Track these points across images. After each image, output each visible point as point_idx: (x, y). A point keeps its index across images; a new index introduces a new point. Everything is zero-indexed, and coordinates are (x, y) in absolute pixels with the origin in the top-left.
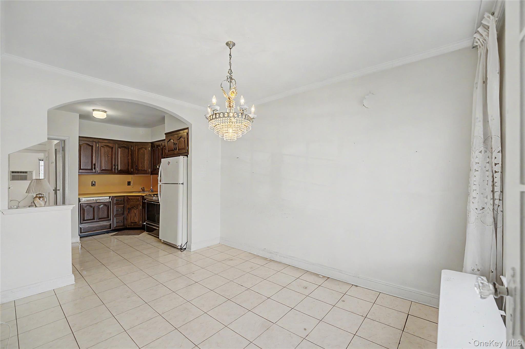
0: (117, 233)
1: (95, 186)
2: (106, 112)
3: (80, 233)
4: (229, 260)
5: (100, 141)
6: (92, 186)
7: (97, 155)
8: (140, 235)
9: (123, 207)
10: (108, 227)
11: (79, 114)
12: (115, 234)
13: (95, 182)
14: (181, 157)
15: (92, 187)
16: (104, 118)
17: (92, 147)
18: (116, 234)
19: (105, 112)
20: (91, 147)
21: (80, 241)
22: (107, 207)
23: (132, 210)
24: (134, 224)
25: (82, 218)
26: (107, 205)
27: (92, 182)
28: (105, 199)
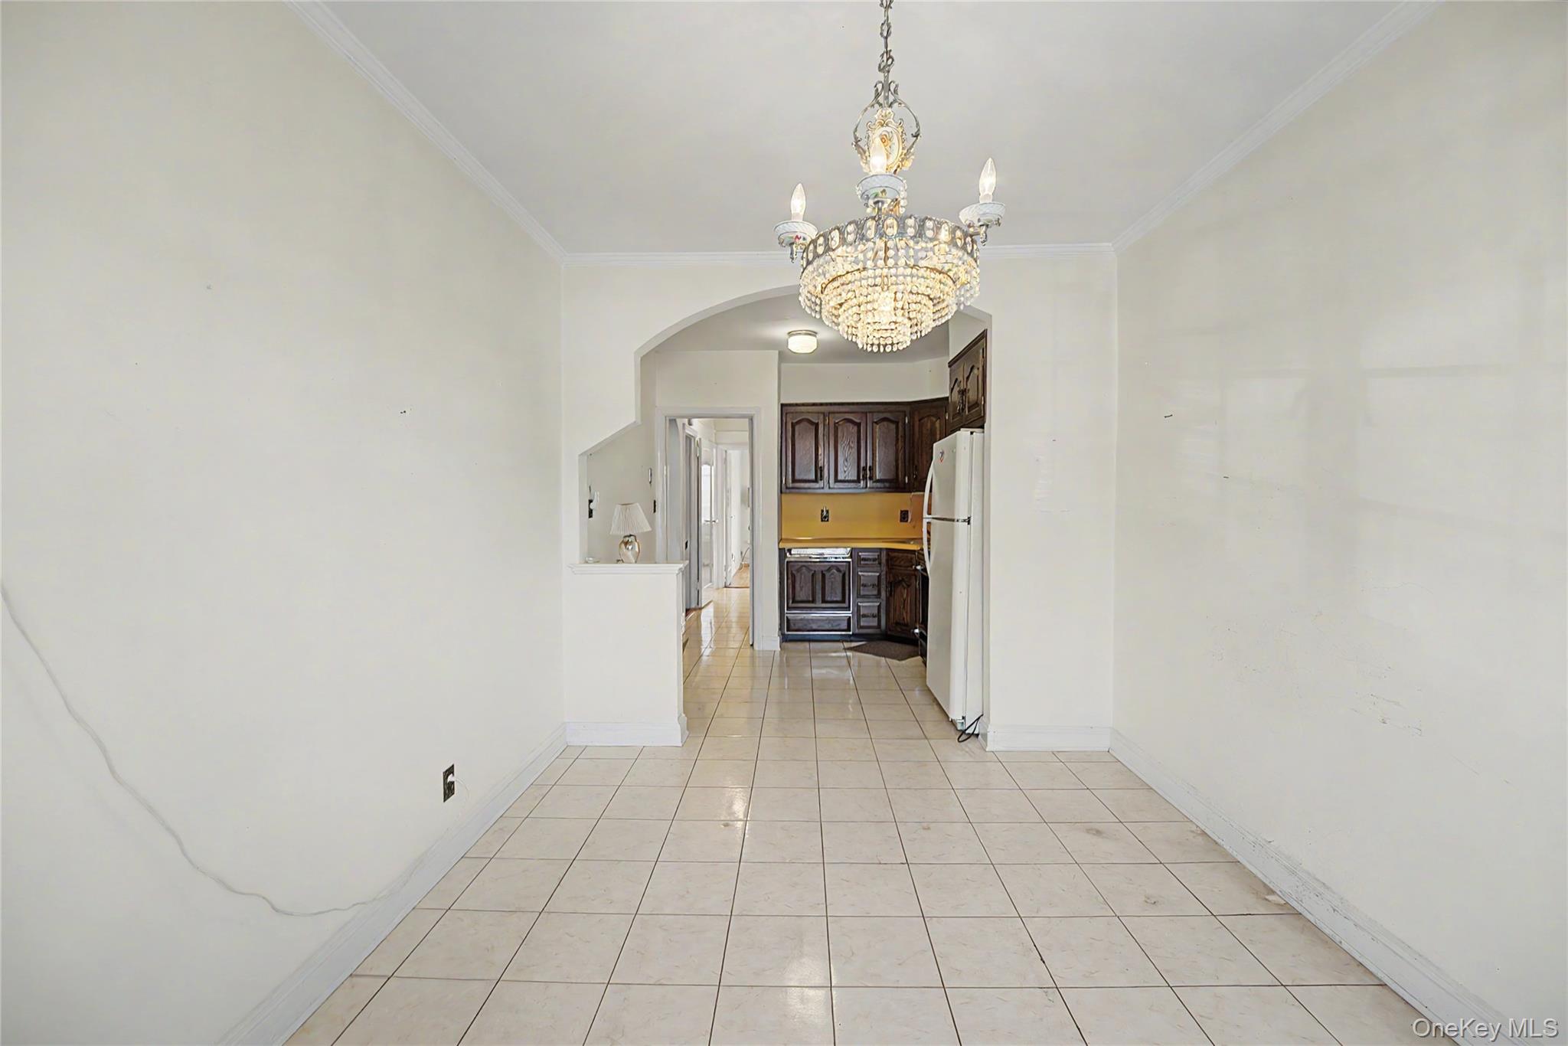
0: (863, 645)
1: (828, 520)
2: (816, 333)
3: (788, 631)
4: (1088, 831)
5: (832, 409)
6: (822, 521)
7: (827, 445)
8: (903, 662)
9: (877, 578)
10: (844, 625)
11: (777, 352)
12: (854, 647)
13: (827, 512)
14: (963, 434)
15: (823, 523)
16: (811, 351)
17: (817, 425)
18: (857, 647)
19: (814, 334)
20: (814, 427)
21: (779, 649)
22: (841, 575)
23: (898, 590)
24: (904, 628)
25: (791, 596)
26: (843, 571)
27: (822, 511)
28: (838, 553)
